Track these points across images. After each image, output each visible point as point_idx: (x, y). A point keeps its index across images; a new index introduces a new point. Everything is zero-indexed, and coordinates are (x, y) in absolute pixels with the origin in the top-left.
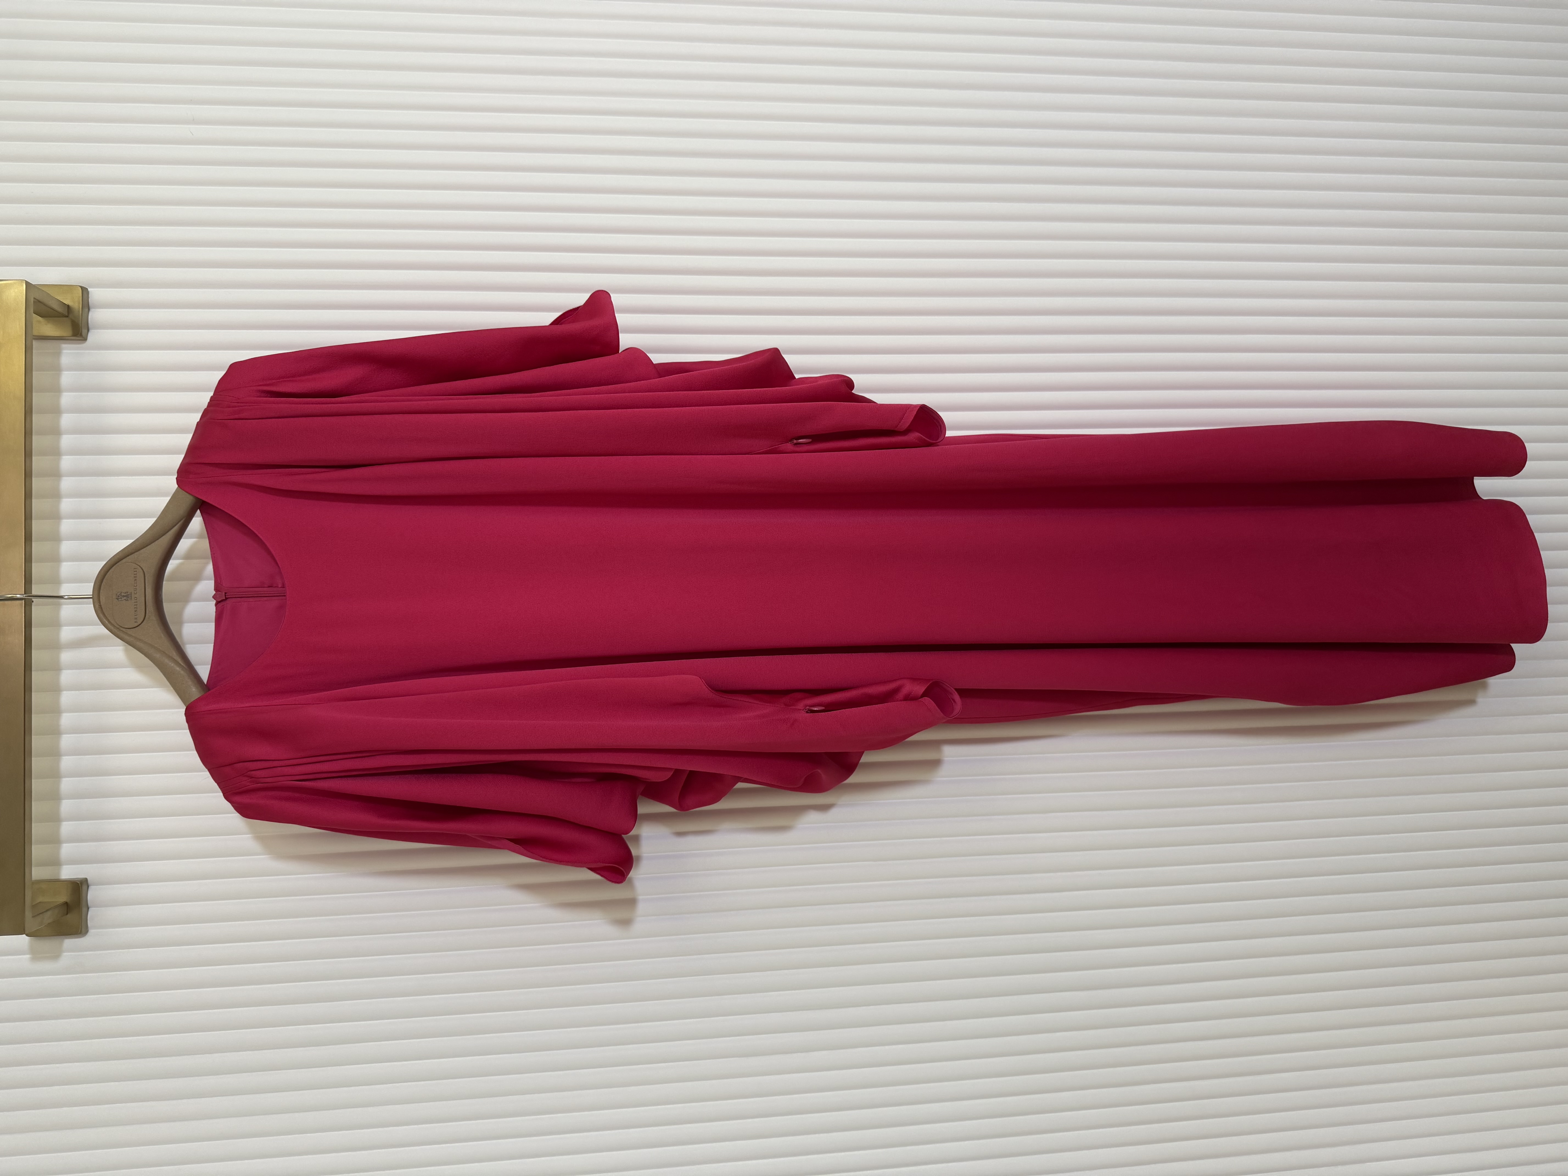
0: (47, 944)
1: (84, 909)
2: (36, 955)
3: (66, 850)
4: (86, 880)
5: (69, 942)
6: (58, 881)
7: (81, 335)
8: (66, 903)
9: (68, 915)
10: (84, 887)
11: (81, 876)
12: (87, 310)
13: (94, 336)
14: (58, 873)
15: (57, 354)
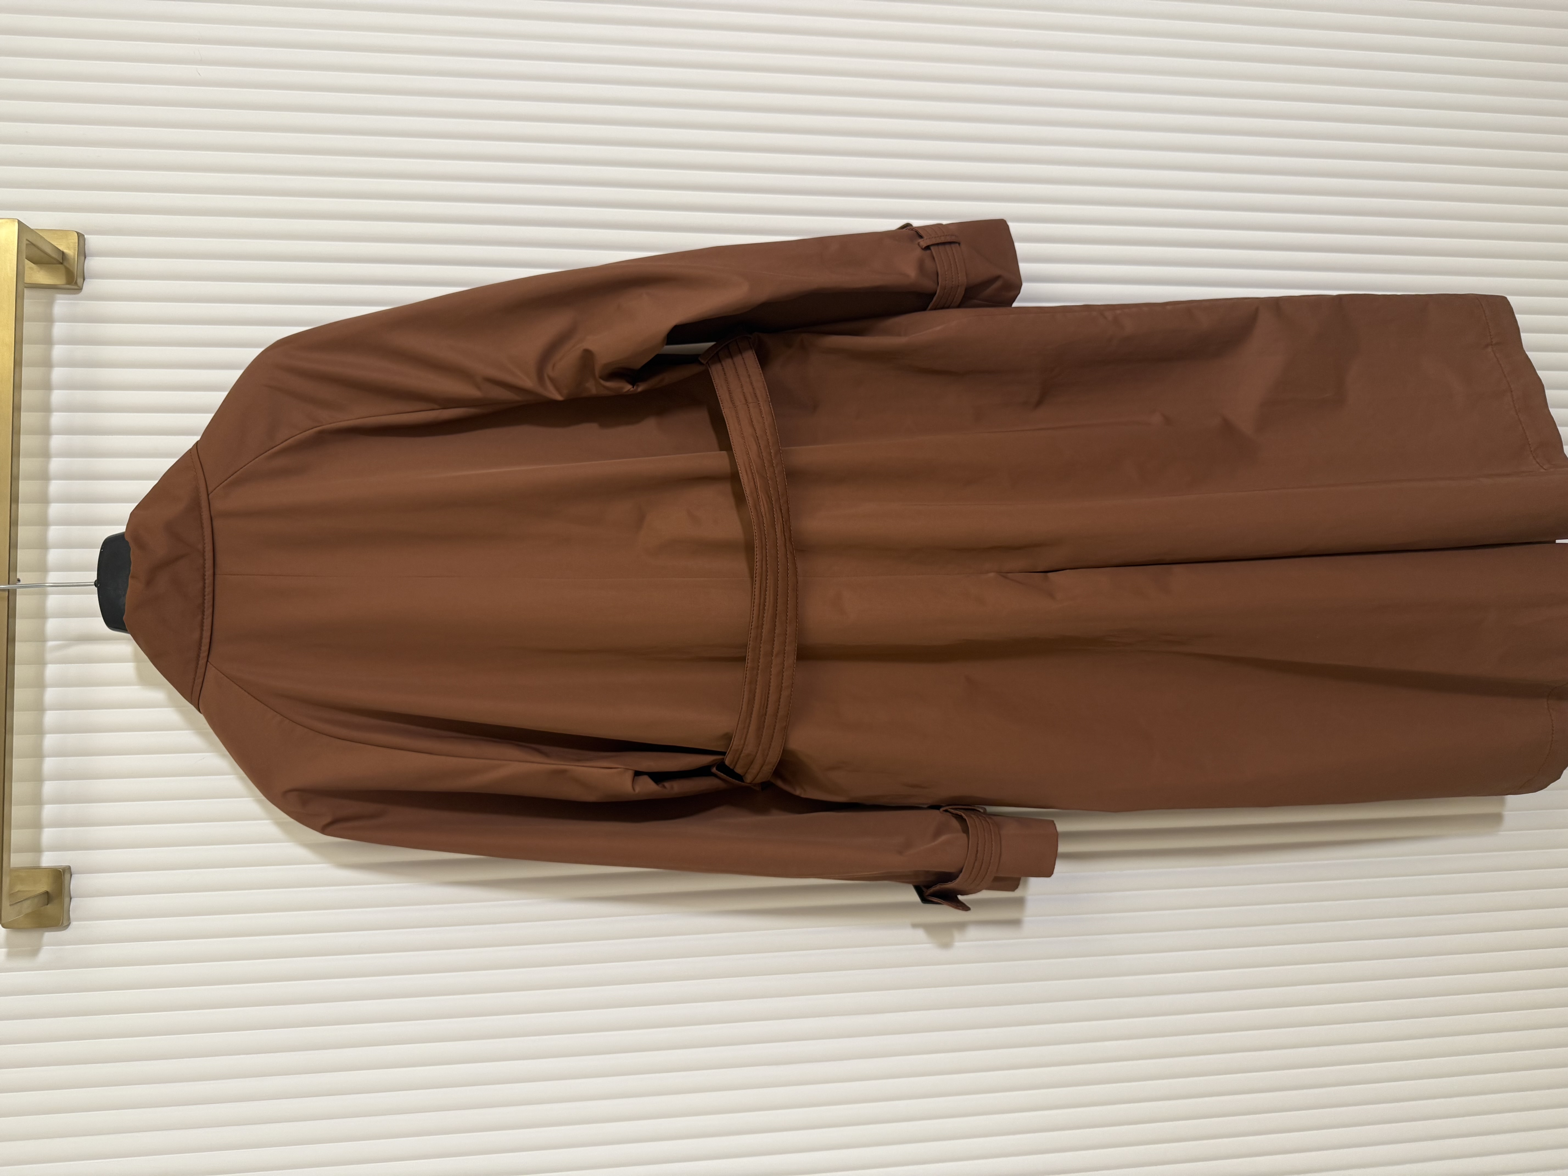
0: (26, 938)
1: (67, 900)
2: (13, 950)
4: (69, 868)
5: (49, 936)
6: (39, 868)
7: (76, 283)
8: (47, 893)
9: (49, 905)
10: (67, 876)
11: (64, 864)
12: (83, 258)
13: (89, 286)
14: (39, 860)
15: (50, 304)
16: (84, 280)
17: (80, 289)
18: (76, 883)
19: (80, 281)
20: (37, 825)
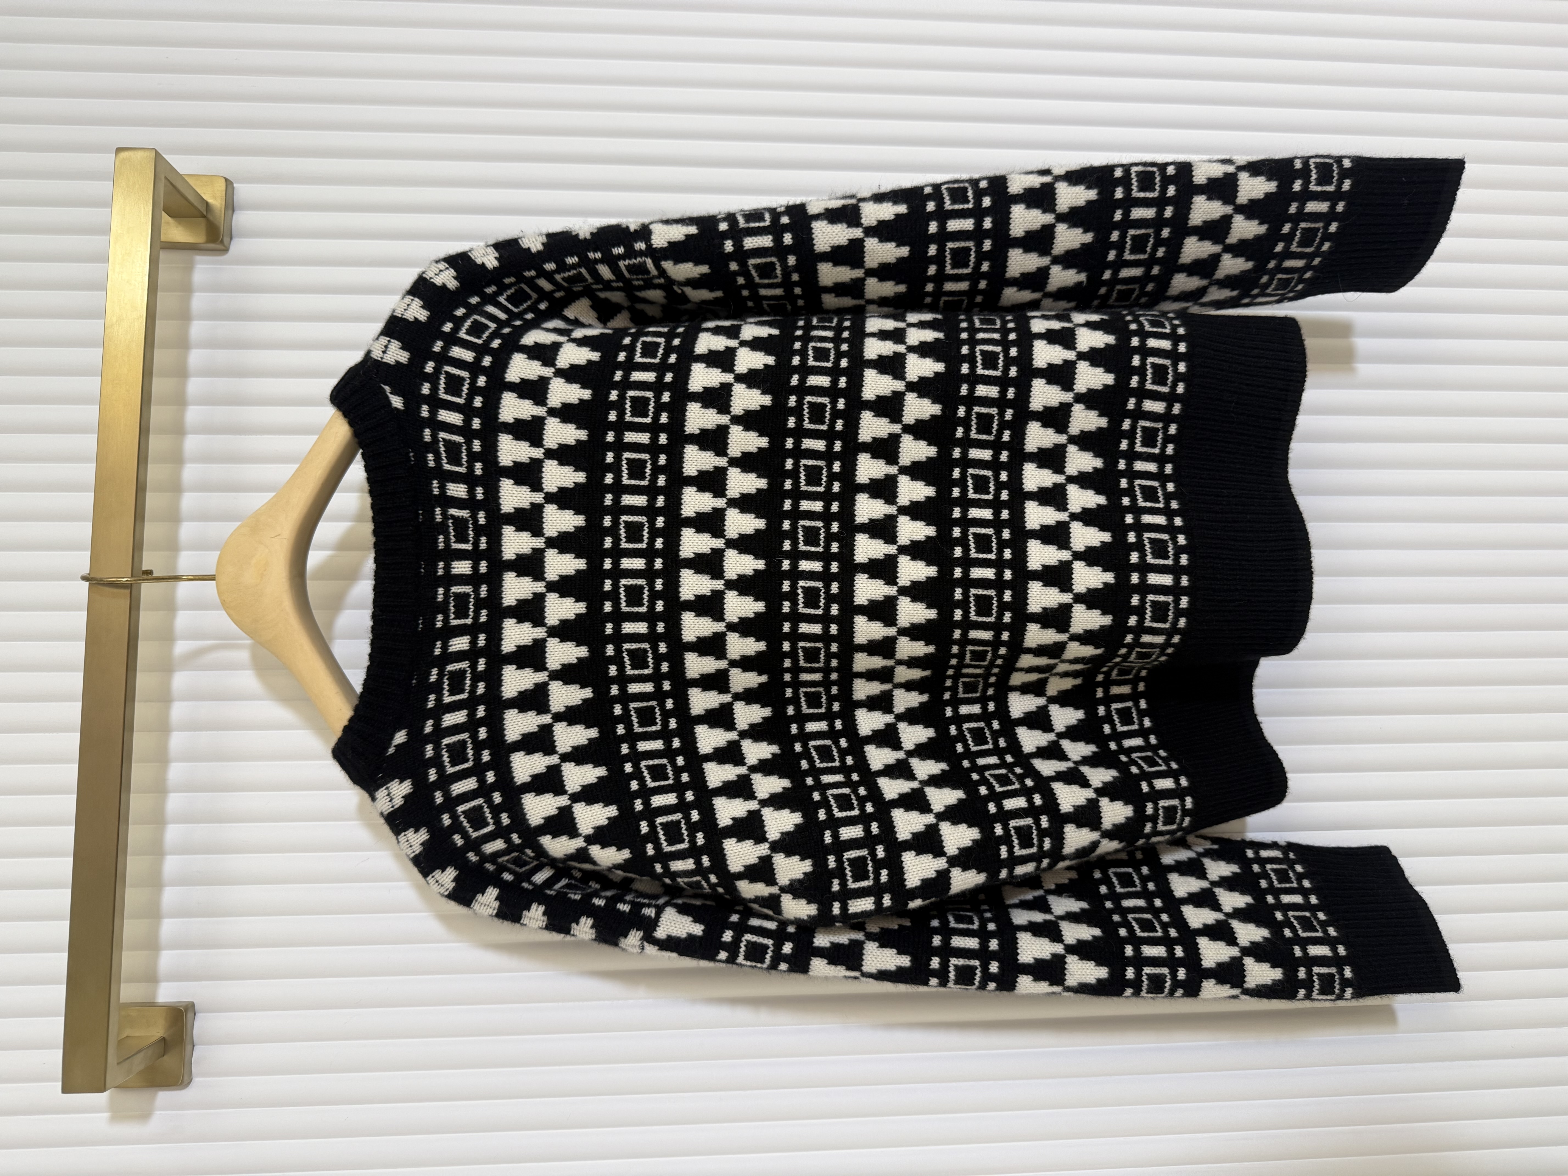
0: (133, 1099)
1: (188, 1047)
2: (118, 1115)
3: (167, 960)
4: (192, 1005)
5: (164, 1096)
6: (152, 1005)
7: (222, 242)
8: (163, 1040)
9: (165, 1057)
10: (190, 1015)
11: (186, 999)
12: (230, 212)
13: (238, 246)
14: (154, 994)
15: (189, 269)
16: (231, 239)
17: (226, 250)
18: (201, 1026)
19: (226, 240)
20: (153, 945)
